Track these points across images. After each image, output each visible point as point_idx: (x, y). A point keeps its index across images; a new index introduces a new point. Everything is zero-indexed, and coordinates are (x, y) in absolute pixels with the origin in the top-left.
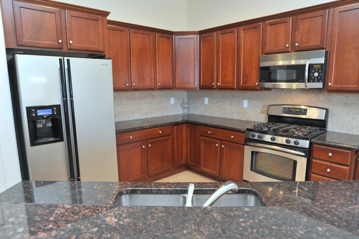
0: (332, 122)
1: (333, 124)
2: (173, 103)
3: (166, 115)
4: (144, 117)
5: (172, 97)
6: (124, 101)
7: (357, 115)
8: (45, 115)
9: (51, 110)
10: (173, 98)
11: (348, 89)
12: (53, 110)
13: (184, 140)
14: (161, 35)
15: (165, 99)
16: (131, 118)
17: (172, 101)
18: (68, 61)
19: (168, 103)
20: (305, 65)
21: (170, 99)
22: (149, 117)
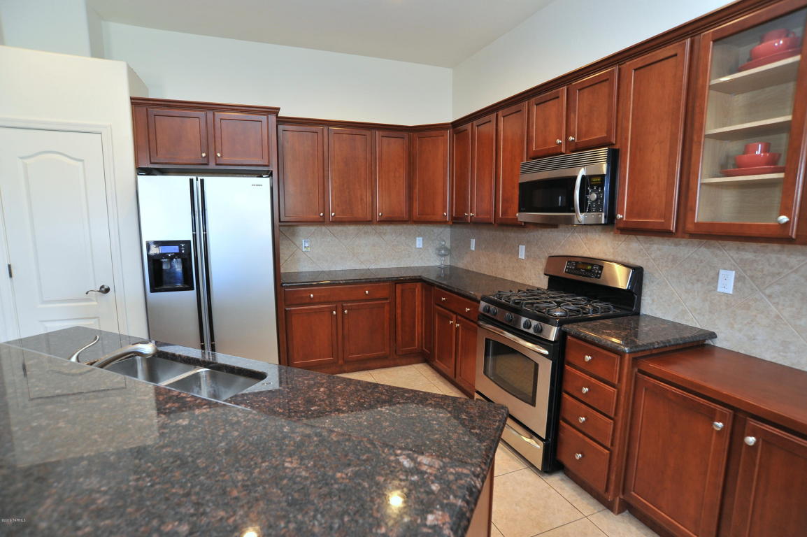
0: (650, 296)
1: (653, 300)
2: (421, 246)
3: (405, 266)
4: (364, 267)
5: (419, 236)
6: (328, 240)
7: (693, 284)
8: (169, 253)
9: (177, 247)
10: (421, 239)
11: (650, 227)
12: (180, 247)
13: (418, 310)
14: (385, 133)
15: (404, 238)
16: (339, 268)
17: (419, 242)
18: (202, 181)
19: (410, 246)
20: (575, 178)
21: (415, 239)
22: (373, 267)
